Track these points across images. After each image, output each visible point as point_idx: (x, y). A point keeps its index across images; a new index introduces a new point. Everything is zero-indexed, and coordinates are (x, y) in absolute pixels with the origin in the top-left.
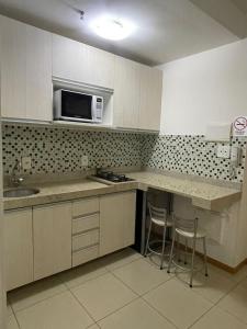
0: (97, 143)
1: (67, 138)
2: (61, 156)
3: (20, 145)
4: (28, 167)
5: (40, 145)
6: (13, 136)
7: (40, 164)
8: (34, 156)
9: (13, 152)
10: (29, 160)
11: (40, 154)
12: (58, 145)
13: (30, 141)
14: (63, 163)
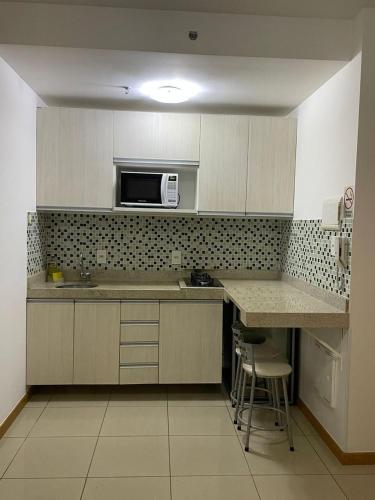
0: (196, 234)
1: (151, 227)
2: (144, 249)
3: (95, 236)
4: (103, 261)
5: (117, 237)
6: (88, 226)
7: (116, 259)
8: (110, 249)
9: (88, 243)
10: (104, 253)
11: (117, 247)
12: (139, 237)
13: (105, 232)
14: (145, 259)
